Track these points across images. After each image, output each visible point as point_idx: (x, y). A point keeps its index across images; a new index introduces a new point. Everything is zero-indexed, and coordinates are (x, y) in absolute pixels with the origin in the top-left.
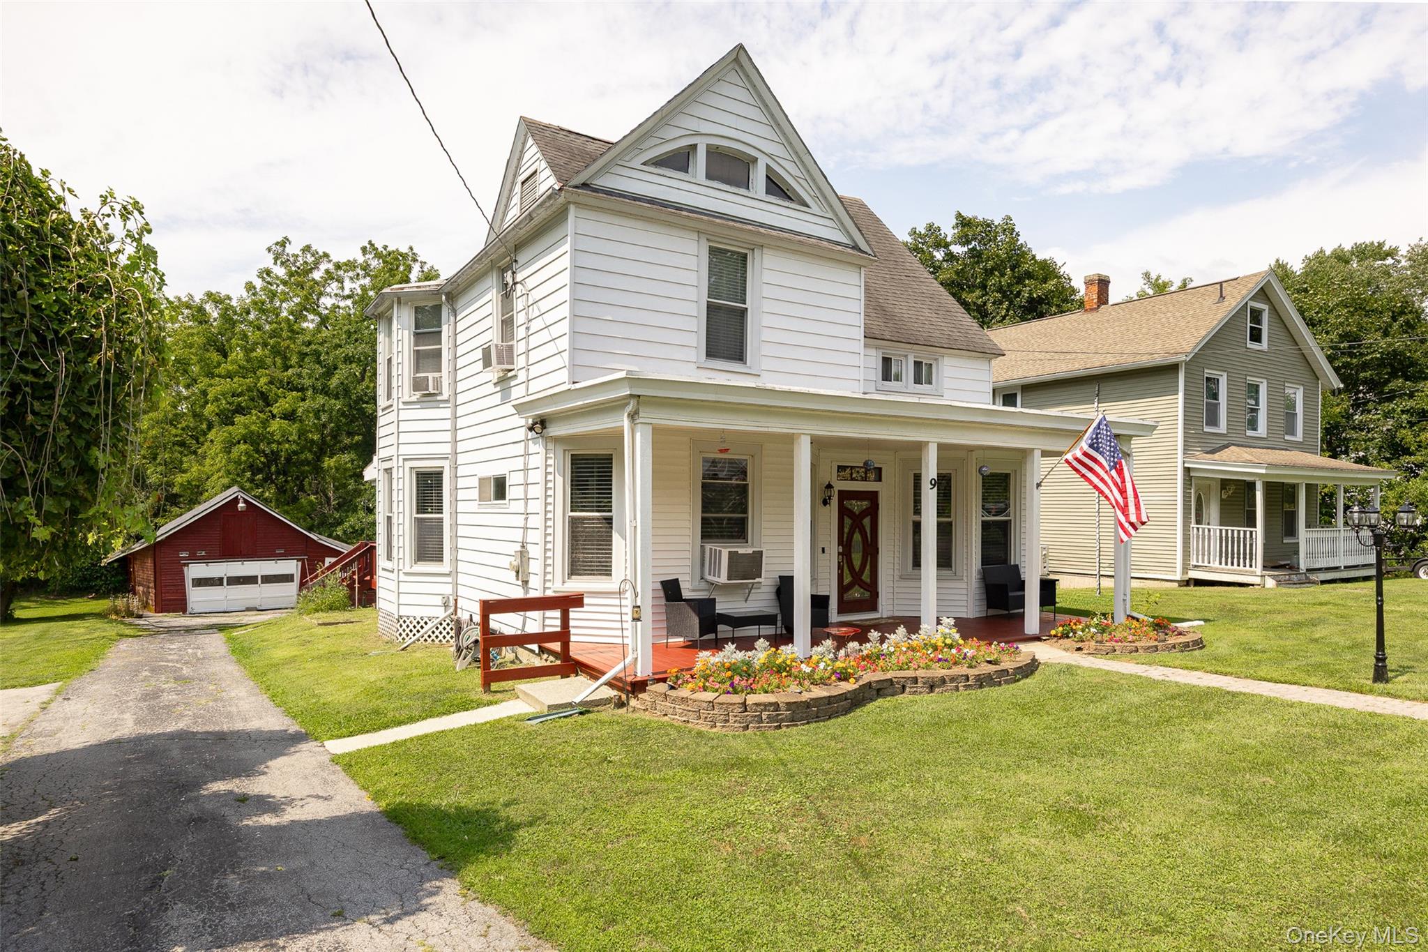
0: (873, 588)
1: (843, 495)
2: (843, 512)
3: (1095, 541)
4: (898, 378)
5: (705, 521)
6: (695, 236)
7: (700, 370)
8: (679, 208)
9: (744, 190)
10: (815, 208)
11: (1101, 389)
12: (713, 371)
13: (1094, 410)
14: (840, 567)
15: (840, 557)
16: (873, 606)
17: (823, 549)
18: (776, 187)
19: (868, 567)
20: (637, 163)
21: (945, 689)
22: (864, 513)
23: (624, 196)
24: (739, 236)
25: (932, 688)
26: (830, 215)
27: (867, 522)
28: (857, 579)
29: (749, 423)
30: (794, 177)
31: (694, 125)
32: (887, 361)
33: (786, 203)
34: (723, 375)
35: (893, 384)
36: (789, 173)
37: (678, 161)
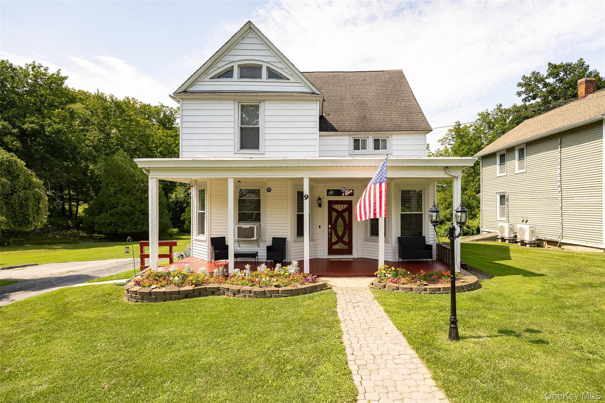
0: (350, 244)
1: (331, 203)
2: (331, 210)
3: (559, 224)
4: (364, 148)
5: (240, 214)
6: (233, 102)
7: (235, 154)
8: (222, 92)
9: (259, 79)
10: (292, 80)
11: (562, 141)
12: (242, 154)
13: (558, 152)
14: (330, 234)
15: (330, 230)
16: (350, 253)
17: (320, 226)
18: (273, 75)
19: (347, 234)
20: (207, 79)
21: (239, 296)
22: (344, 211)
23: (205, 93)
24: (251, 98)
25: (234, 295)
26: (300, 81)
27: (346, 215)
28: (340, 239)
29: (200, 175)
30: (281, 69)
31: (231, 59)
32: (356, 141)
33: (280, 81)
34: (248, 155)
35: (361, 151)
36: (278, 67)
37: (228, 74)
